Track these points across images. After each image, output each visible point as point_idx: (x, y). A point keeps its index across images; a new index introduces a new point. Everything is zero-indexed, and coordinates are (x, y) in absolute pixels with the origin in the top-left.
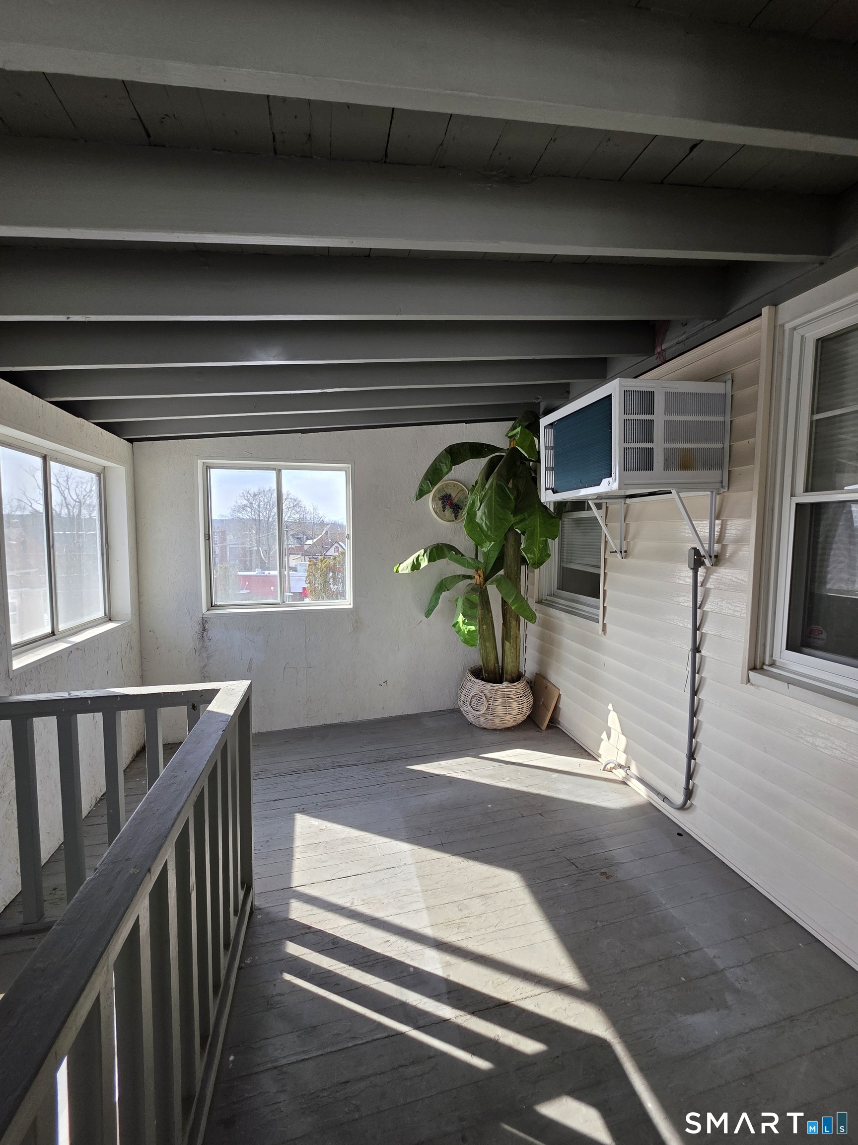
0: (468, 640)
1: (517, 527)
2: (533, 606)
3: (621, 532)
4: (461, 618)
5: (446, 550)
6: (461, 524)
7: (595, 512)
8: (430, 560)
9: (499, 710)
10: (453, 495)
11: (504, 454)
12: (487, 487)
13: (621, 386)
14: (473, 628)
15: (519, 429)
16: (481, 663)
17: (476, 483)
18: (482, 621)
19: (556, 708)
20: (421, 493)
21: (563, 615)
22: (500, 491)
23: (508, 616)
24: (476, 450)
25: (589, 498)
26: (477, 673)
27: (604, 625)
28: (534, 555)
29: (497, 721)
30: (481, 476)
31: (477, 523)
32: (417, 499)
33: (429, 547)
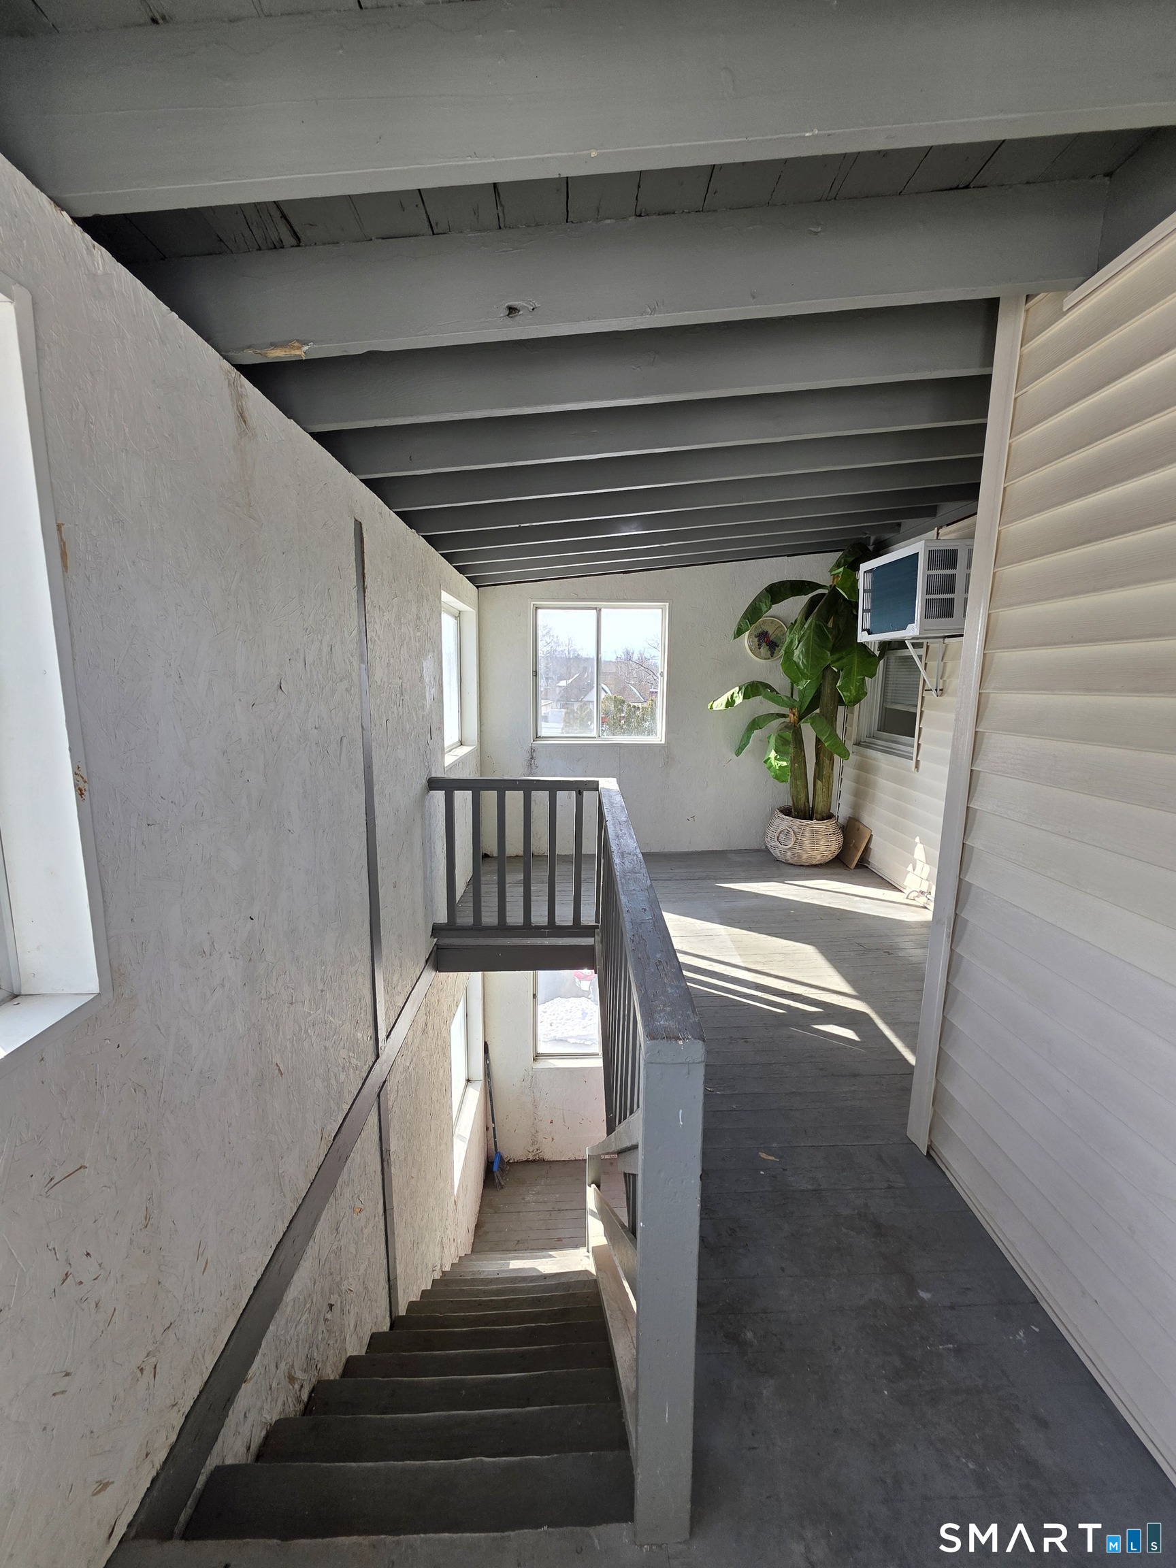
0: (779, 776)
1: (834, 665)
2: (849, 746)
3: (938, 673)
4: (773, 754)
5: (761, 689)
6: (777, 663)
7: (911, 651)
8: (746, 696)
9: (807, 844)
10: (770, 632)
11: (826, 591)
12: (806, 626)
13: (926, 546)
14: (784, 764)
15: (841, 569)
16: (791, 804)
17: (796, 621)
18: (794, 759)
19: (867, 849)
20: (739, 632)
21: (879, 755)
22: (819, 631)
23: (821, 755)
24: (797, 587)
25: (906, 638)
26: (787, 812)
27: (917, 762)
28: (850, 692)
29: (805, 856)
30: (801, 616)
31: (795, 662)
32: (735, 638)
33: (744, 685)
